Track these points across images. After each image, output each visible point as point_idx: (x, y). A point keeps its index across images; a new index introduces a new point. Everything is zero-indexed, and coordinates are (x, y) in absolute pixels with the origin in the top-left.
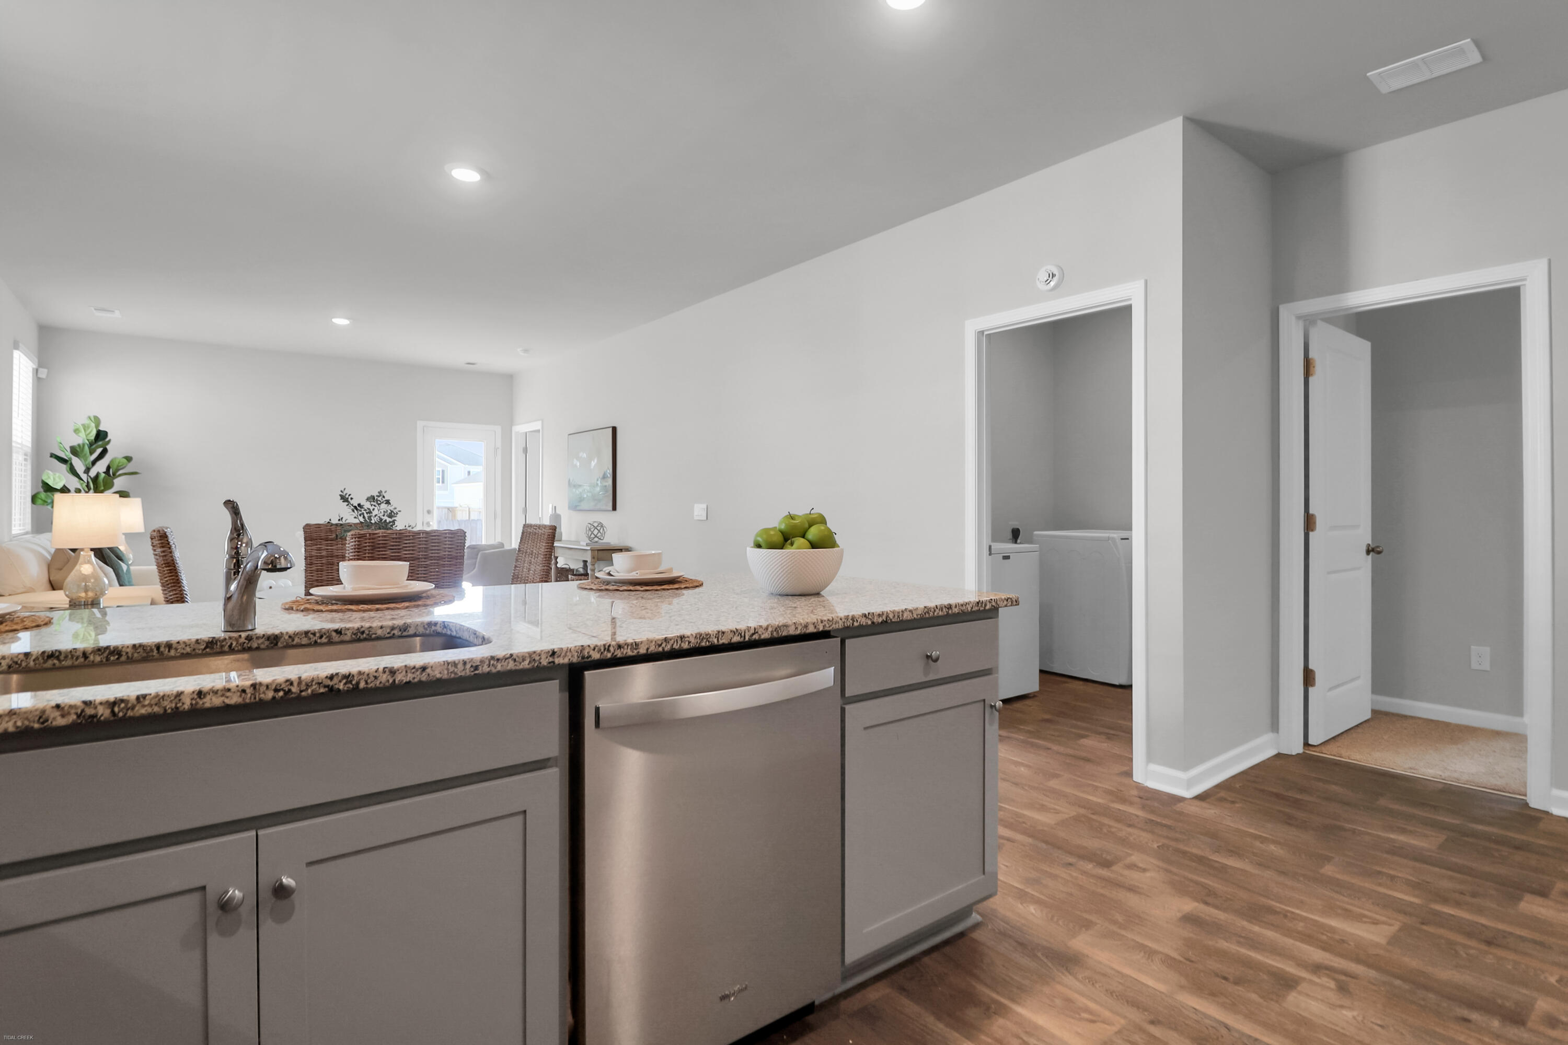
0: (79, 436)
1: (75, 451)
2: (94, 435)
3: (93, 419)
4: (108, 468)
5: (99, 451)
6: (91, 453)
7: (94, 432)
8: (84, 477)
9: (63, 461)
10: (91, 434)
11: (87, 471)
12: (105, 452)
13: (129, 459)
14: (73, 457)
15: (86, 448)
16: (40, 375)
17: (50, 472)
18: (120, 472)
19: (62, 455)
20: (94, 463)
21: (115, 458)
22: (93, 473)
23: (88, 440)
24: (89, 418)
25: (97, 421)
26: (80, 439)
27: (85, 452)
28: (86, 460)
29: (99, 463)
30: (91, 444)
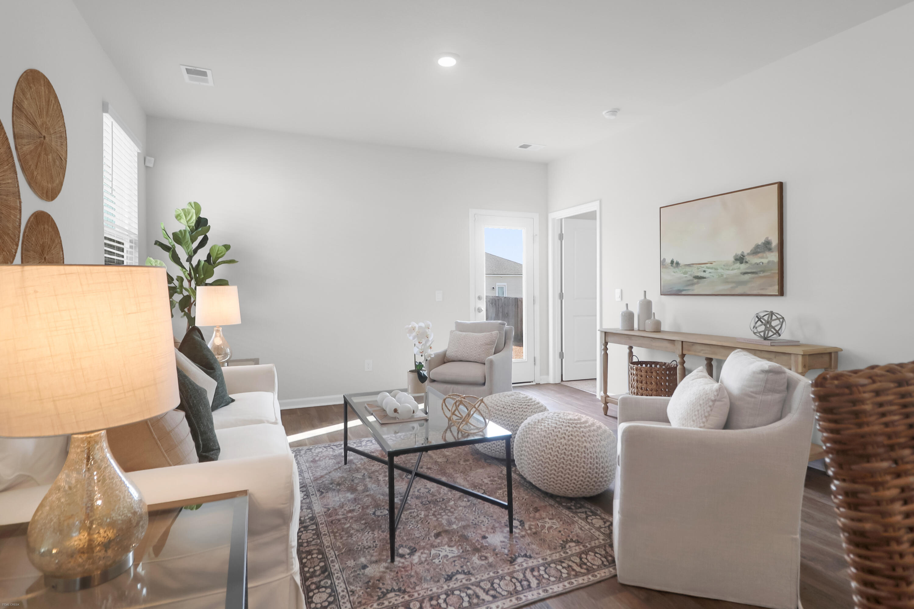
0: (180, 222)
1: (178, 238)
2: (195, 222)
3: (193, 206)
4: (209, 256)
5: (200, 238)
6: (193, 241)
7: (194, 219)
8: (187, 265)
9: (166, 248)
10: (192, 221)
11: (189, 260)
12: (205, 241)
13: (227, 247)
14: (176, 245)
15: (188, 235)
16: (148, 164)
17: (151, 259)
18: (220, 260)
19: (166, 242)
20: (195, 251)
21: (215, 246)
22: (194, 262)
23: (189, 227)
24: (190, 203)
25: (197, 208)
26: (181, 226)
27: (186, 240)
28: (188, 247)
29: (200, 251)
30: (192, 231)
